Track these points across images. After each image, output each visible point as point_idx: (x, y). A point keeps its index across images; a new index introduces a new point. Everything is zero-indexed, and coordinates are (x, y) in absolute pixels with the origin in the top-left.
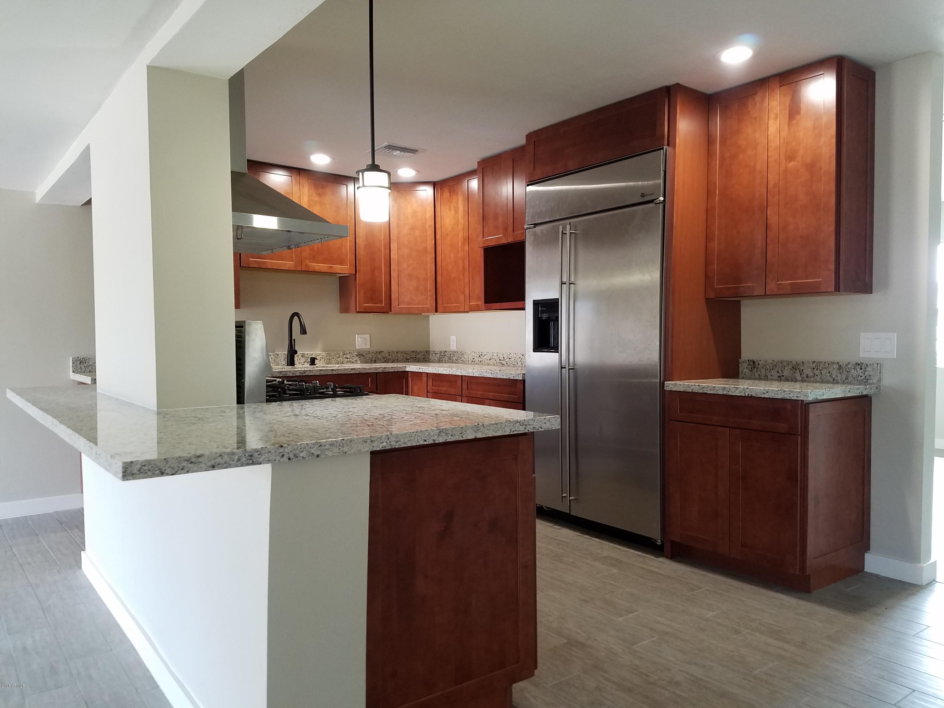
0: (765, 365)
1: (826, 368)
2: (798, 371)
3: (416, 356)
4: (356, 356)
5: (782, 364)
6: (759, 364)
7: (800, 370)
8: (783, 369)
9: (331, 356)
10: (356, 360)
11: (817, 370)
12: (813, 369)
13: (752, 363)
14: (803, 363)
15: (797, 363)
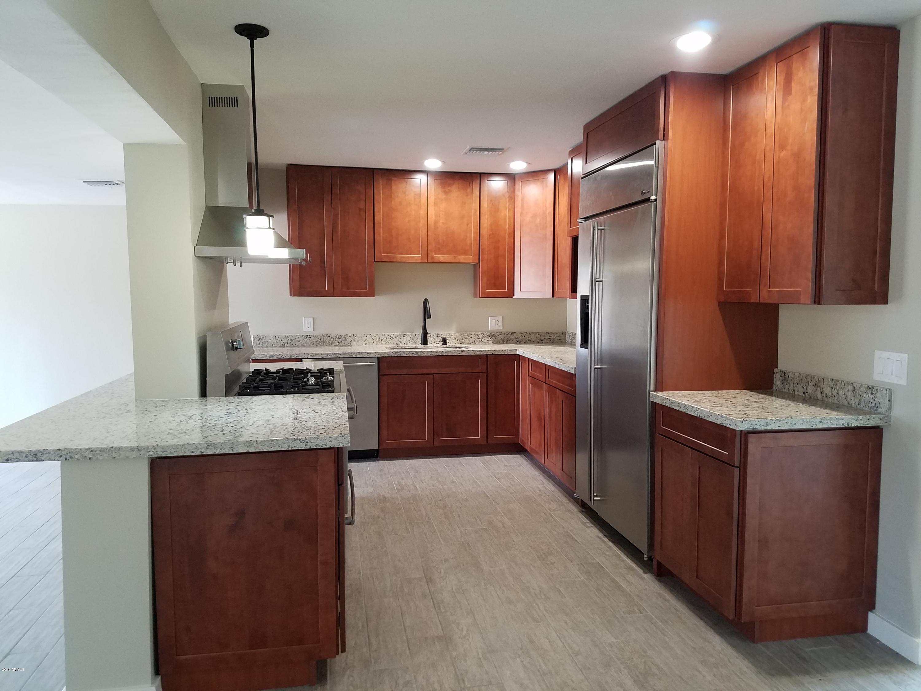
0: (794, 379)
1: (842, 388)
2: (819, 389)
3: (551, 337)
4: (488, 337)
5: (806, 379)
6: (788, 377)
7: (821, 387)
8: (807, 385)
9: (464, 337)
10: (488, 340)
11: (835, 390)
12: (831, 388)
13: (783, 374)
14: (823, 380)
15: (818, 380)
